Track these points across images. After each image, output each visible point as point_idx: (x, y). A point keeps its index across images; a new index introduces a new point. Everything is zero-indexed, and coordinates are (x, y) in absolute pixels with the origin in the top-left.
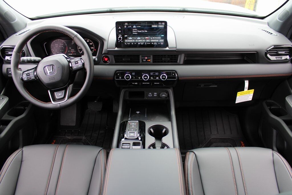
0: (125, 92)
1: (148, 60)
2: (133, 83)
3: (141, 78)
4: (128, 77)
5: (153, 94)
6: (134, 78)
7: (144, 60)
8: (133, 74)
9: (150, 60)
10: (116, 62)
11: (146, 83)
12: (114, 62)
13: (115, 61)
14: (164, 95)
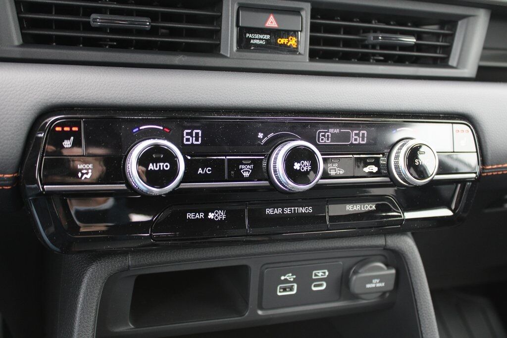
0: (110, 284)
1: (282, 41)
2: (190, 216)
3: (261, 171)
4: (166, 166)
5: (304, 281)
6: (208, 170)
7: (258, 39)
8: (193, 137)
9: (292, 42)
10: (28, 40)
11: (287, 211)
12: (16, 38)
13: (22, 28)
14: (376, 284)
